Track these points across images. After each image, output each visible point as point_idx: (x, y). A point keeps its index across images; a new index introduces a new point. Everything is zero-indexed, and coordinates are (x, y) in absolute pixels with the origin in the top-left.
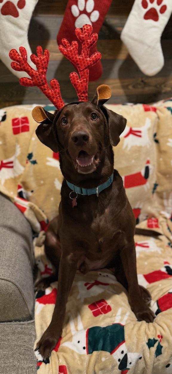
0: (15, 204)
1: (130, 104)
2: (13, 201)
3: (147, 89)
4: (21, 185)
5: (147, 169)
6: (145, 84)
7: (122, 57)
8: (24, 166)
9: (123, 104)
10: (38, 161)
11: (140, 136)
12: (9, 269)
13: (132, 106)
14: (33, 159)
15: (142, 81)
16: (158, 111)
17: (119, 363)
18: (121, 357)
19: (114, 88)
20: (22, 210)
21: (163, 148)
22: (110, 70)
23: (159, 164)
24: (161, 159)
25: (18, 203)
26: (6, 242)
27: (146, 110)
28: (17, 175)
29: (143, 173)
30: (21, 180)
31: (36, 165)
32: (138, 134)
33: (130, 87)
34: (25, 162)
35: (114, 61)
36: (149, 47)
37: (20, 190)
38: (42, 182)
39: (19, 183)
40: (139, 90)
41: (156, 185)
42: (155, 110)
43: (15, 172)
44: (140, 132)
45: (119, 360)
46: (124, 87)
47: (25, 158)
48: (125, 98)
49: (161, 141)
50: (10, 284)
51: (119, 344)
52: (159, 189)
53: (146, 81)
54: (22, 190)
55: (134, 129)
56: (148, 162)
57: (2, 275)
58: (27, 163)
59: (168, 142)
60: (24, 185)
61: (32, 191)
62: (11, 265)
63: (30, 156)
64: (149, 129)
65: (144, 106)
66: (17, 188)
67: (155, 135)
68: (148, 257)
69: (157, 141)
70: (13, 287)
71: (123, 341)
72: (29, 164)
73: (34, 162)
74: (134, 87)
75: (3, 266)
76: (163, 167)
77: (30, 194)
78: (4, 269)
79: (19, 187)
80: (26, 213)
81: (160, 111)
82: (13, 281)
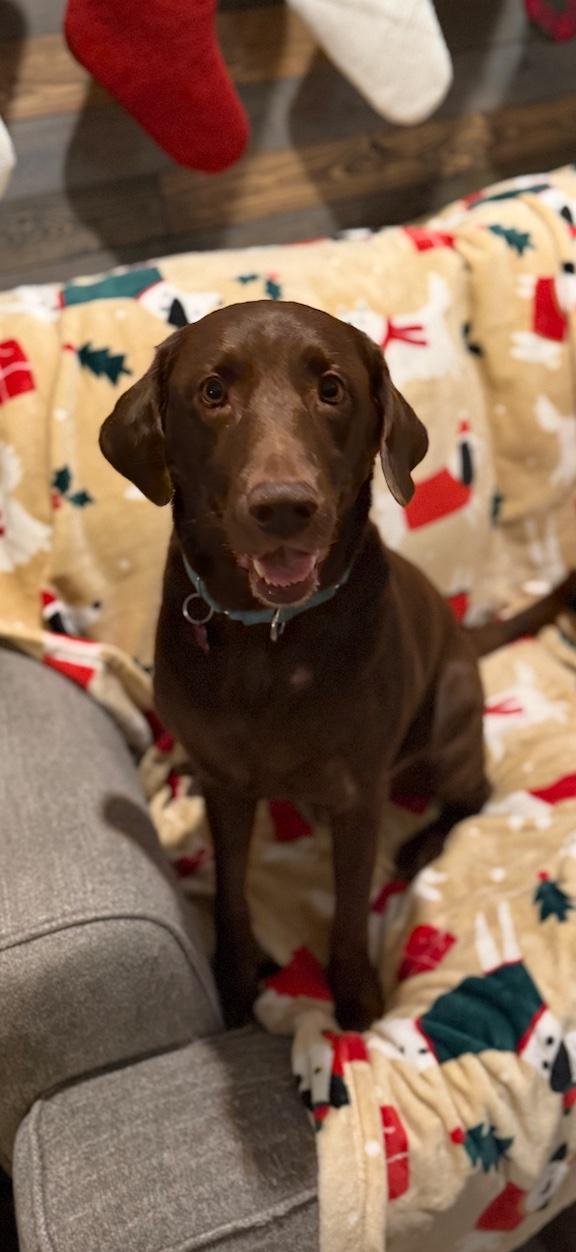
0: (50, 662)
1: (358, 235)
2: (39, 654)
3: (397, 173)
4: (51, 590)
5: (466, 452)
6: (385, 155)
7: (295, 65)
8: (49, 521)
9: (336, 236)
10: (93, 492)
11: (423, 343)
12: (124, 879)
13: (366, 240)
14: (75, 487)
15: (375, 146)
16: (461, 245)
17: (546, 1075)
18: (550, 1054)
19: (282, 183)
20: (79, 677)
21: (502, 370)
22: (260, 119)
23: (495, 426)
24: (501, 410)
25: (60, 657)
26: (74, 794)
27: (423, 245)
28: (23, 559)
29: (455, 468)
30: (48, 571)
31: (89, 509)
32: (415, 336)
33: (337, 173)
34: (45, 505)
35: (268, 85)
36: (396, 21)
37: (50, 611)
38: (124, 565)
39: (45, 586)
40: (367, 180)
41: (497, 501)
42: (449, 241)
43: (13, 546)
44: (418, 328)
45: (546, 1065)
46: (318, 175)
47: (44, 491)
48: (323, 215)
49: (491, 345)
50: (146, 926)
51: (533, 1020)
52: (509, 510)
53: (388, 142)
54: (58, 607)
55: (400, 322)
56: (464, 427)
57: (113, 903)
58: (56, 505)
59: (511, 344)
60: (66, 587)
61: (97, 605)
62: (126, 866)
63: (62, 480)
64: (447, 314)
65: (409, 233)
66: (37, 603)
67: (467, 329)
68: (529, 744)
69: (475, 350)
70: (160, 933)
71: (541, 1006)
72: (67, 509)
73: (82, 499)
74: (349, 169)
75: (101, 873)
76: (510, 434)
77: (91, 616)
78: (108, 883)
79: (47, 599)
80: (97, 685)
81: (470, 241)
82: (154, 913)
